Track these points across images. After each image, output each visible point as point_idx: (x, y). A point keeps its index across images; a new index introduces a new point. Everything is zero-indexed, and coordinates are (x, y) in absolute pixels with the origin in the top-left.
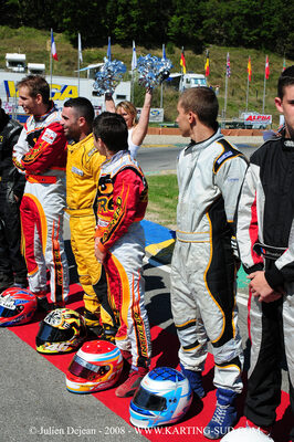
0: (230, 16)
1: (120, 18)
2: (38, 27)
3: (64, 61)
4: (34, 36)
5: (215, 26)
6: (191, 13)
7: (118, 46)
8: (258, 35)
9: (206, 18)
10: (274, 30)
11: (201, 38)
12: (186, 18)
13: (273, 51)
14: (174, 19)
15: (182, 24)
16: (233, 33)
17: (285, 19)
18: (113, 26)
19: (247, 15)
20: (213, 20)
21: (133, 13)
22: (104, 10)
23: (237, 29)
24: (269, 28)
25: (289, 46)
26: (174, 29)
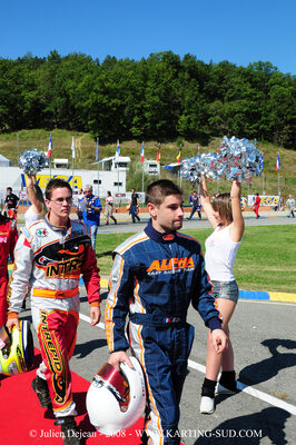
0: (232, 114)
1: (136, 119)
2: (69, 129)
3: (88, 155)
4: (65, 136)
5: (220, 122)
6: (197, 113)
7: (135, 141)
8: (257, 128)
9: (211, 116)
10: (272, 124)
11: (207, 132)
12: (193, 117)
13: (271, 141)
14: (183, 118)
15: (189, 121)
16: (235, 127)
17: (280, 115)
18: (130, 126)
19: (247, 113)
20: (218, 117)
21: (147, 115)
22: (122, 114)
23: (239, 125)
24: (267, 122)
25: (285, 137)
26: (183, 126)
